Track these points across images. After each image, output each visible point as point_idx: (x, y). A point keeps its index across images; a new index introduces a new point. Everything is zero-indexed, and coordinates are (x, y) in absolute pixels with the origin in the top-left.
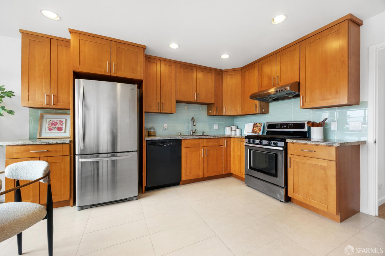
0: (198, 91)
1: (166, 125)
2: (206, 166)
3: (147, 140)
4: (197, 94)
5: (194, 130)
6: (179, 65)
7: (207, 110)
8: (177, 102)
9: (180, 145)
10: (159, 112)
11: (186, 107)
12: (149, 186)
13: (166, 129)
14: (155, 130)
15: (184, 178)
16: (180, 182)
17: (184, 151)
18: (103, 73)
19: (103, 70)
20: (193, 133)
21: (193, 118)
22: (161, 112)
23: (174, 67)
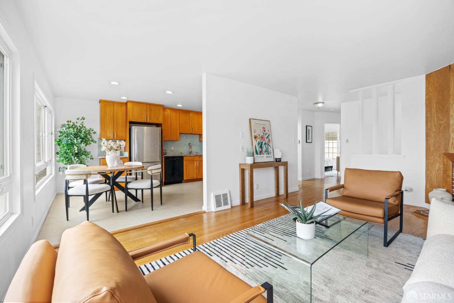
0: (193, 127)
1: (172, 148)
2: (198, 172)
3: (165, 157)
4: (192, 129)
5: (190, 151)
6: (181, 112)
7: (199, 138)
8: (180, 133)
9: (183, 160)
10: (170, 140)
11: (185, 137)
12: (166, 181)
13: (172, 151)
14: (166, 151)
15: (185, 178)
16: (183, 181)
17: (185, 163)
18: (143, 122)
19: (143, 120)
20: (190, 153)
21: (190, 144)
22: (171, 140)
23: (178, 114)
